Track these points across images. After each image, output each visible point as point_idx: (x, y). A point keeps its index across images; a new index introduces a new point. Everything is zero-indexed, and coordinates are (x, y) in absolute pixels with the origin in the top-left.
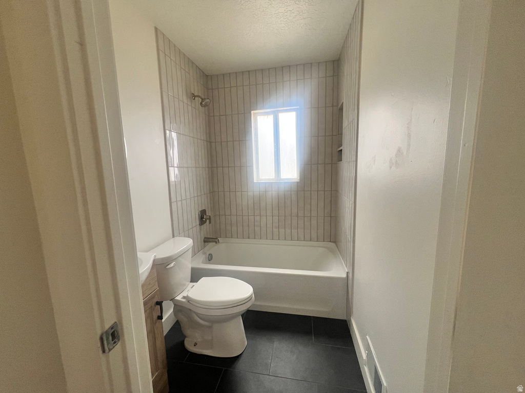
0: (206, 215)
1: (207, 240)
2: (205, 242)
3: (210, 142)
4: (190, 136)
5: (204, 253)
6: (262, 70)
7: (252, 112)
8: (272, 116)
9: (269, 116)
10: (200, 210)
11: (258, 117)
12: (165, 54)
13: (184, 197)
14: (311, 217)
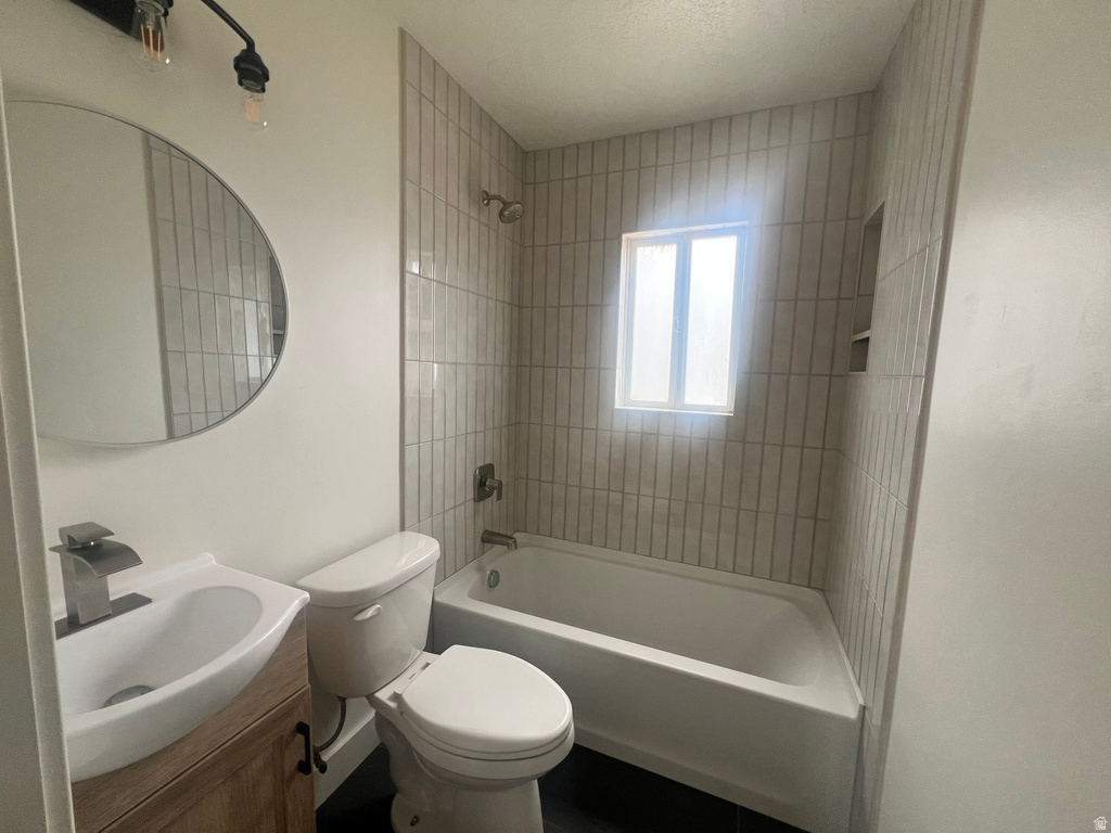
0: (493, 478)
1: (489, 538)
2: (484, 540)
3: (520, 307)
4: (468, 291)
5: (480, 569)
6: (657, 132)
7: (624, 236)
8: (675, 246)
9: (666, 247)
10: (480, 463)
11: (640, 250)
12: (421, 94)
13: (438, 434)
14: (757, 512)
